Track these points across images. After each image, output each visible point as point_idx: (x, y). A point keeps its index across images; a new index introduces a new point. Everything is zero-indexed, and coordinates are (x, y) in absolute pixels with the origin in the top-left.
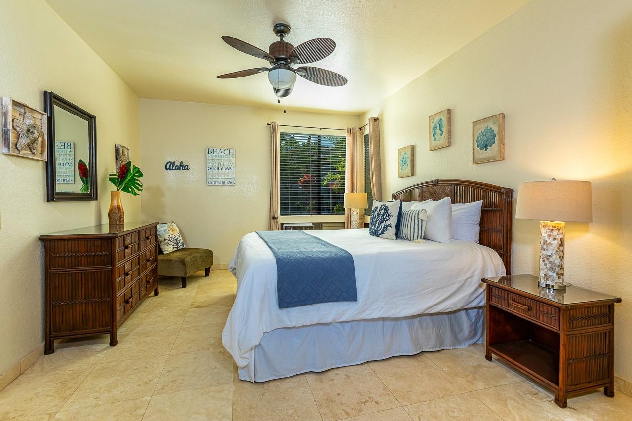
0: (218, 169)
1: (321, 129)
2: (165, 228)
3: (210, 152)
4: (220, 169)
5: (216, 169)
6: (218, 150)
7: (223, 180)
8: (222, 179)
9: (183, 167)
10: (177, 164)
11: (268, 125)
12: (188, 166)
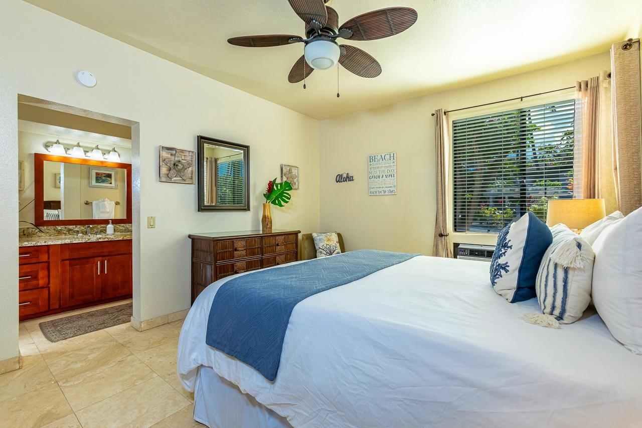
0: (379, 177)
1: (522, 98)
2: (321, 237)
3: (371, 160)
4: (381, 177)
5: (377, 177)
6: (379, 157)
7: (384, 189)
8: (382, 188)
9: (349, 178)
10: (345, 176)
11: (433, 115)
12: (352, 177)
